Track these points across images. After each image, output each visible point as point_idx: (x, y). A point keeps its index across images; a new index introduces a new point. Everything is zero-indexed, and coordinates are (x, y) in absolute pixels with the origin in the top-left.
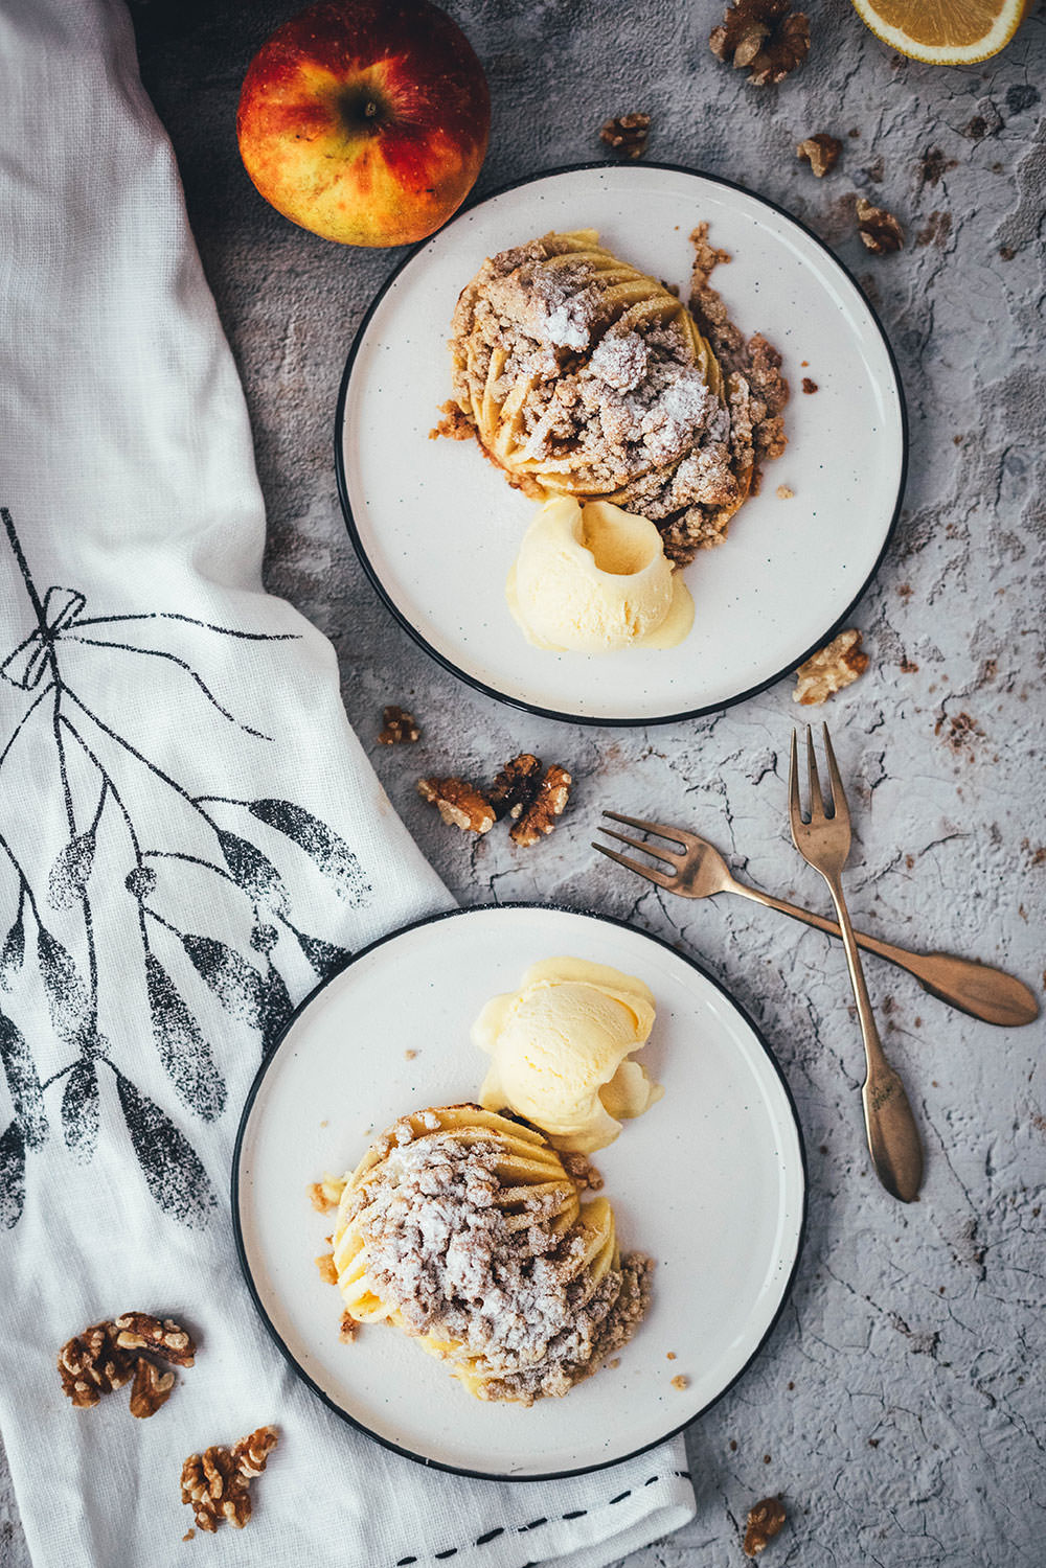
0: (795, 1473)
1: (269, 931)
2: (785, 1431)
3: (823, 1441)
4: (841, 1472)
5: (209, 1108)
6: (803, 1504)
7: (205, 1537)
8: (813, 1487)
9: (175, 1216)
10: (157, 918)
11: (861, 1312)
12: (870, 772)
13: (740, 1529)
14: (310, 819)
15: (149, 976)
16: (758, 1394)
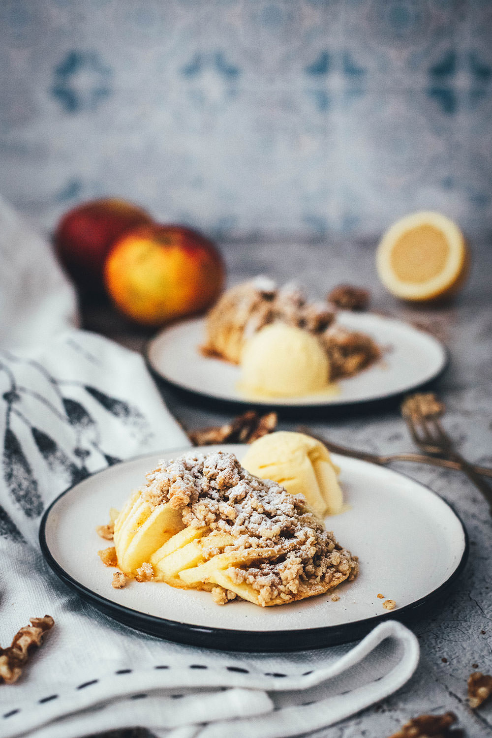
1: (85, 451)
10: (19, 414)
15: (6, 436)
16: (457, 637)
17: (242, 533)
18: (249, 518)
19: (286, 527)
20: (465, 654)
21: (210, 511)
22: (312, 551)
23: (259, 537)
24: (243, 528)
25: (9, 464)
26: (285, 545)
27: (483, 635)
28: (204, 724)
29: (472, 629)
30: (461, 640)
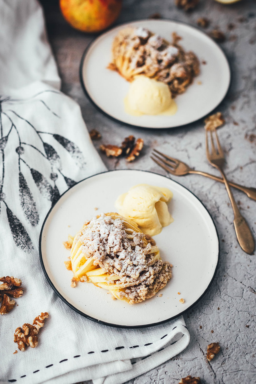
0: (222, 336)
1: (55, 175)
2: (218, 323)
3: (230, 326)
4: (237, 335)
5: (34, 222)
6: (226, 346)
7: (21, 353)
8: (228, 341)
9: (21, 248)
10: (24, 161)
11: (239, 286)
12: (227, 147)
13: (205, 354)
14: (69, 142)
15: (20, 178)
16: (208, 311)
17: (124, 276)
18: (127, 269)
19: (142, 271)
20: (209, 324)
21: (110, 265)
22: (152, 281)
23: (130, 278)
24: (124, 274)
26: (141, 280)
27: (218, 310)
28: (106, 377)
29: (214, 306)
30: (209, 314)
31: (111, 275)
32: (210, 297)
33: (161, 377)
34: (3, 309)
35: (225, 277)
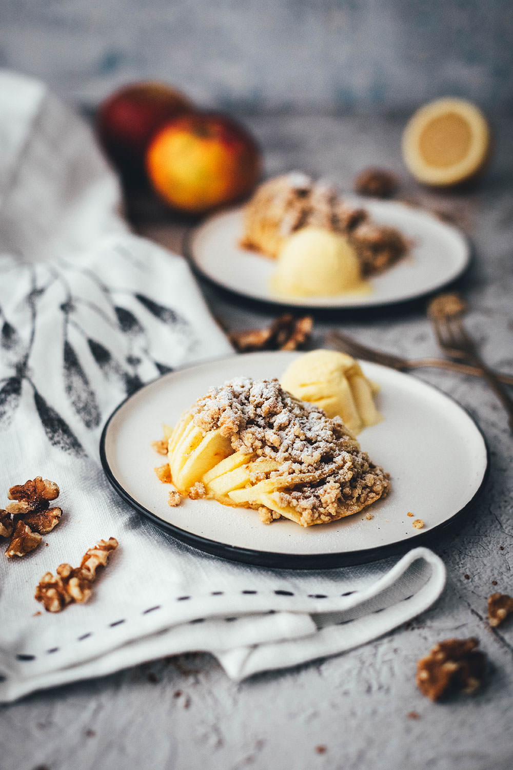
1: (137, 358)
5: (90, 421)
7: (49, 616)
9: (60, 448)
10: (76, 324)
13: (483, 619)
16: (479, 552)
17: (286, 459)
18: (292, 445)
19: (325, 453)
20: (486, 571)
21: (257, 438)
22: (349, 475)
23: (301, 463)
24: (286, 454)
25: (68, 376)
26: (325, 470)
27: (501, 551)
28: (255, 646)
29: (491, 544)
30: (482, 556)
31: (259, 460)
32: (479, 532)
33: (387, 658)
34: (15, 543)
35: (507, 503)
